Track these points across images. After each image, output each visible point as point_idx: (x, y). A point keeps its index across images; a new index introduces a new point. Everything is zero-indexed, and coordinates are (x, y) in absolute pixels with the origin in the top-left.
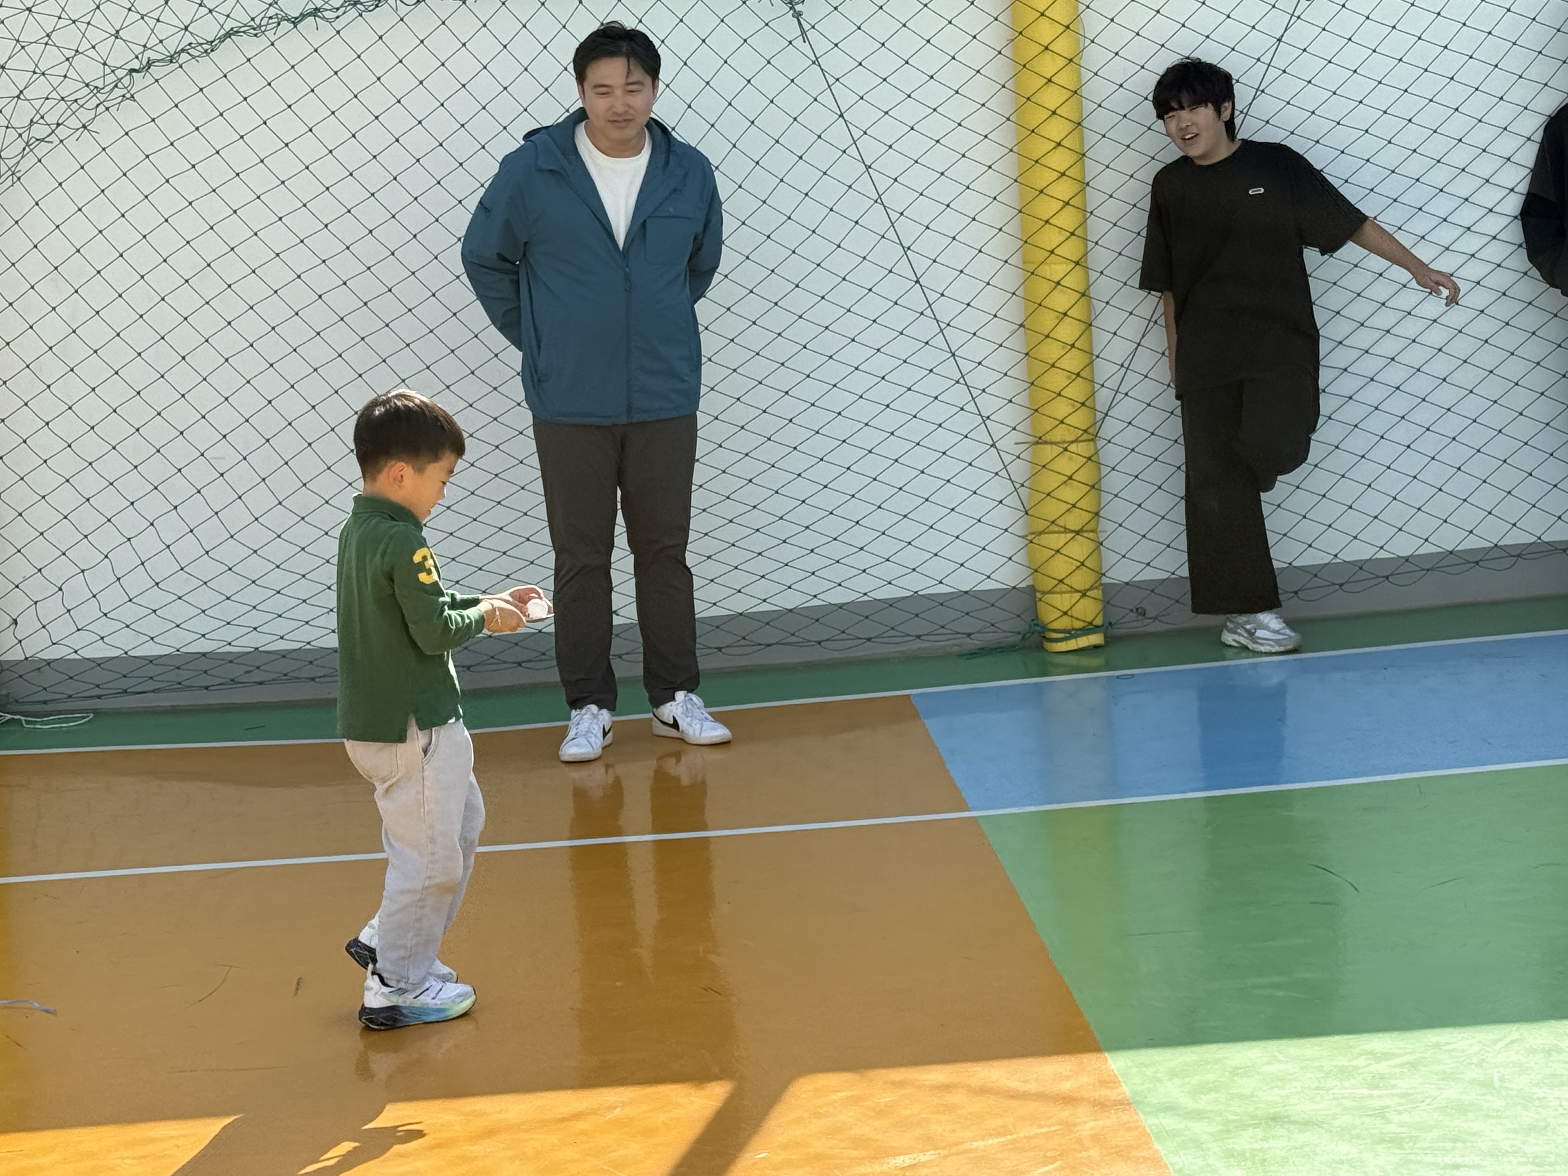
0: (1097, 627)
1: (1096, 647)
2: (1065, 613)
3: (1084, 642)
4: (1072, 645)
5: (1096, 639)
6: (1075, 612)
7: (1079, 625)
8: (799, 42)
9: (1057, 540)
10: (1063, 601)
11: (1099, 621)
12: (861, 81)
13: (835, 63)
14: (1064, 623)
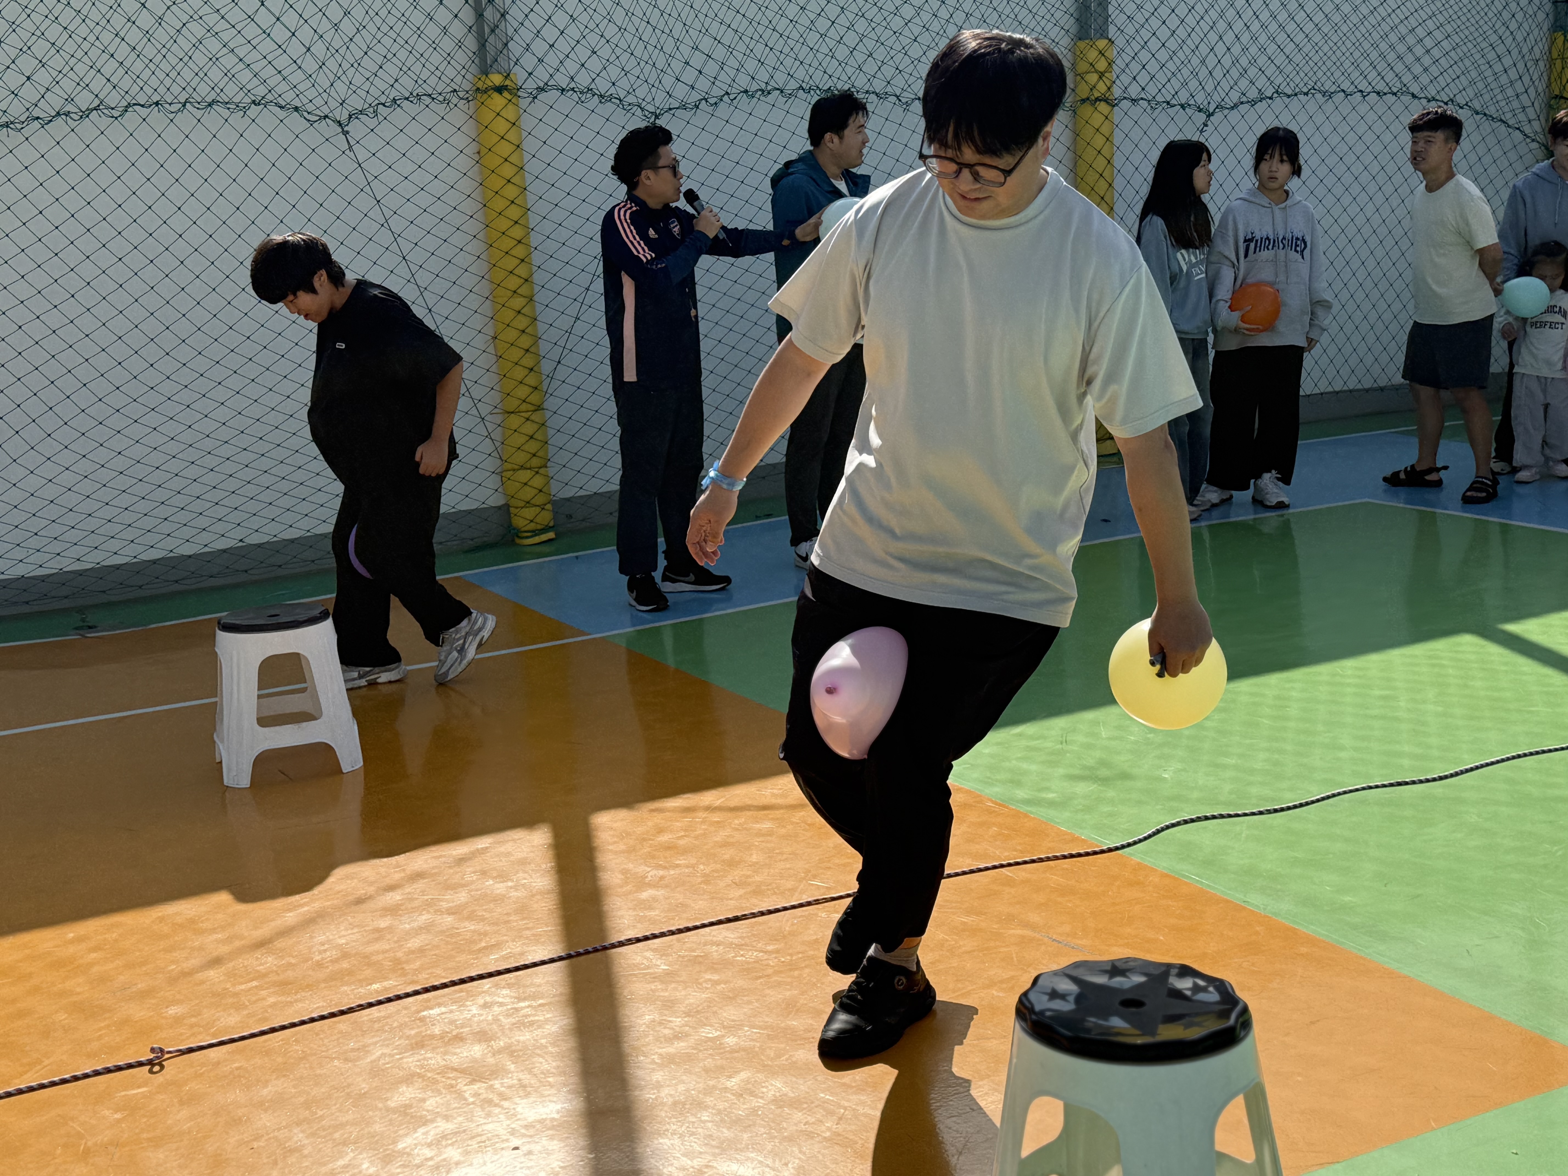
0: (551, 527)
1: (550, 540)
2: (532, 521)
3: (544, 537)
4: (537, 539)
5: (551, 535)
6: (538, 520)
7: (539, 527)
8: (347, 152)
9: (524, 475)
10: (529, 513)
11: (551, 524)
12: (391, 178)
13: (374, 167)
14: (532, 526)
